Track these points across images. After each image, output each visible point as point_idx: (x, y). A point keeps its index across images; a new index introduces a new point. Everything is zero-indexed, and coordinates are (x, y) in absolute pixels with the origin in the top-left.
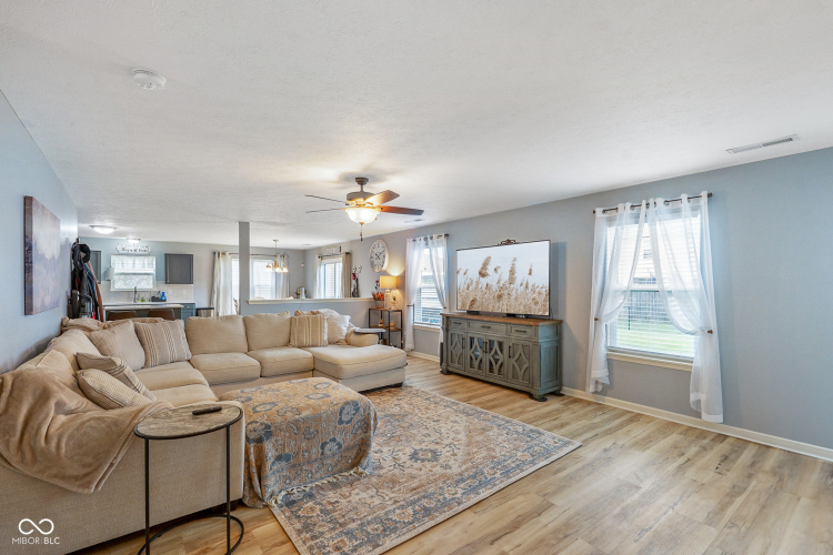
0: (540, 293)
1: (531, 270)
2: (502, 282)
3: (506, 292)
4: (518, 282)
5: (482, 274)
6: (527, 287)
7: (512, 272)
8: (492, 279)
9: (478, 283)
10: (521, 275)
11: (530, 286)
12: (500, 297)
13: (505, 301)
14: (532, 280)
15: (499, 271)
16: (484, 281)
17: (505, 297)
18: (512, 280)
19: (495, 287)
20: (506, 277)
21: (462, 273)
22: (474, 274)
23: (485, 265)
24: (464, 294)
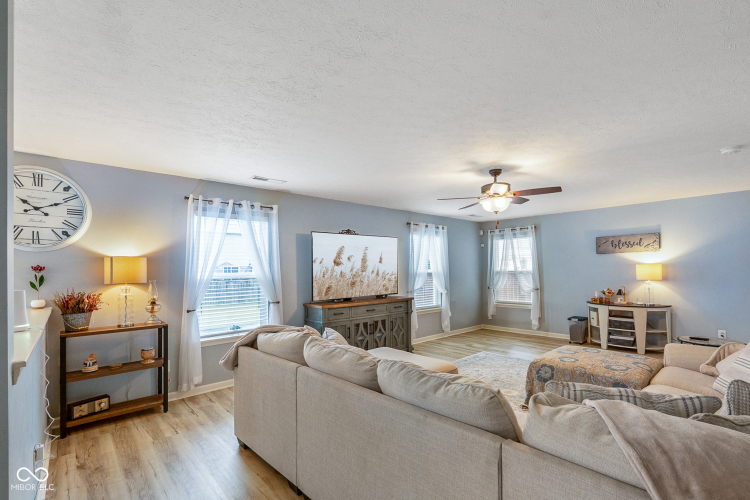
0: (389, 280)
1: (381, 259)
2: (355, 270)
3: (358, 279)
4: (369, 270)
5: (337, 263)
6: (378, 274)
7: (364, 260)
8: (346, 267)
9: (333, 271)
10: (372, 263)
11: (380, 273)
12: (353, 284)
13: (357, 288)
14: (382, 268)
15: (352, 259)
16: (338, 269)
17: (358, 284)
18: (364, 268)
19: (348, 274)
20: (358, 265)
21: (318, 261)
22: (329, 263)
23: (339, 254)
24: (320, 282)
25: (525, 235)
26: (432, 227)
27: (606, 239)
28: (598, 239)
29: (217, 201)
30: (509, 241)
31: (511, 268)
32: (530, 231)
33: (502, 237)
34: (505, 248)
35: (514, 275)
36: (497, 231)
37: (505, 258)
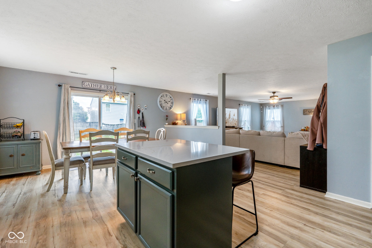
1: (234, 115)
2: (227, 118)
4: (231, 118)
6: (233, 120)
7: (230, 115)
14: (234, 118)
15: (226, 115)
17: (228, 122)
25: (278, 108)
26: (246, 105)
27: (307, 110)
28: (304, 110)
29: (196, 99)
30: (272, 110)
31: (272, 120)
32: (280, 107)
33: (269, 109)
34: (271, 113)
35: (274, 122)
36: (267, 107)
37: (270, 116)
